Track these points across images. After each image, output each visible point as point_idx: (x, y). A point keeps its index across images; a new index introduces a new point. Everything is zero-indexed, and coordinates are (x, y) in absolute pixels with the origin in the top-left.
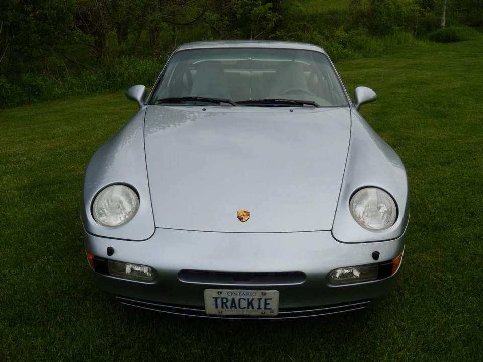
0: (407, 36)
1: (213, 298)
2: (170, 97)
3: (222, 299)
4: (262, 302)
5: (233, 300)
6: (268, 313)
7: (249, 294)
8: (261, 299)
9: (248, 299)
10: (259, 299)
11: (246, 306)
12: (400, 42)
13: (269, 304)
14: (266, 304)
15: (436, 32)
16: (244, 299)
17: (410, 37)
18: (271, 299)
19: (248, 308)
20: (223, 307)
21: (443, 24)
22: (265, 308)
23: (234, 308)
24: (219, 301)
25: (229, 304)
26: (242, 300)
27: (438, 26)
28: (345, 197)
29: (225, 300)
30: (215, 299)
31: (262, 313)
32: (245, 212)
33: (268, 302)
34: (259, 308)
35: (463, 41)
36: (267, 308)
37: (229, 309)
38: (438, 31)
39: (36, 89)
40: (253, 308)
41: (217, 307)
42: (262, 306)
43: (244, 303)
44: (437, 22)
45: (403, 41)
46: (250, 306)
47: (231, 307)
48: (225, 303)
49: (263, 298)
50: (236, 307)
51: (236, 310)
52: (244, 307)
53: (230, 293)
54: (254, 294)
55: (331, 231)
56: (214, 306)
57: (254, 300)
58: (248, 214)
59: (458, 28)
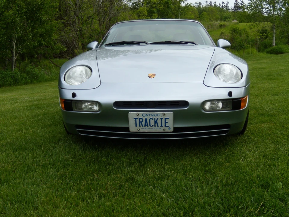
0: (252, 50)
1: (134, 119)
2: (112, 42)
3: (140, 119)
4: (163, 121)
5: (146, 119)
6: (167, 130)
7: (155, 115)
8: (162, 118)
9: (155, 119)
10: (162, 119)
11: (154, 125)
12: (248, 53)
13: (167, 122)
14: (166, 122)
15: (270, 49)
16: (153, 119)
17: (255, 51)
18: (168, 118)
19: (155, 126)
20: (140, 126)
21: (274, 44)
22: (165, 126)
23: (146, 126)
24: (138, 121)
25: (143, 123)
26: (151, 120)
27: (271, 45)
28: (211, 67)
29: (141, 121)
30: (135, 120)
31: (163, 130)
32: (152, 74)
33: (167, 120)
34: (162, 126)
35: (286, 53)
36: (166, 125)
37: (144, 127)
38: (271, 48)
39: (35, 75)
40: (158, 126)
41: (136, 126)
42: (163, 125)
43: (152, 122)
44: (270, 44)
45: (250, 53)
46: (156, 124)
47: (145, 126)
48: (141, 122)
49: (164, 117)
50: (147, 125)
51: (148, 128)
52: (153, 126)
53: (144, 115)
54: (158, 115)
55: (203, 82)
56: (135, 125)
57: (158, 119)
58: (154, 75)
59: (283, 46)
